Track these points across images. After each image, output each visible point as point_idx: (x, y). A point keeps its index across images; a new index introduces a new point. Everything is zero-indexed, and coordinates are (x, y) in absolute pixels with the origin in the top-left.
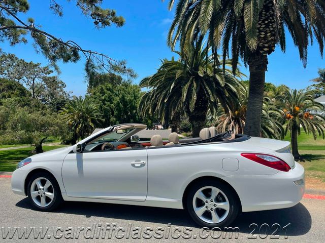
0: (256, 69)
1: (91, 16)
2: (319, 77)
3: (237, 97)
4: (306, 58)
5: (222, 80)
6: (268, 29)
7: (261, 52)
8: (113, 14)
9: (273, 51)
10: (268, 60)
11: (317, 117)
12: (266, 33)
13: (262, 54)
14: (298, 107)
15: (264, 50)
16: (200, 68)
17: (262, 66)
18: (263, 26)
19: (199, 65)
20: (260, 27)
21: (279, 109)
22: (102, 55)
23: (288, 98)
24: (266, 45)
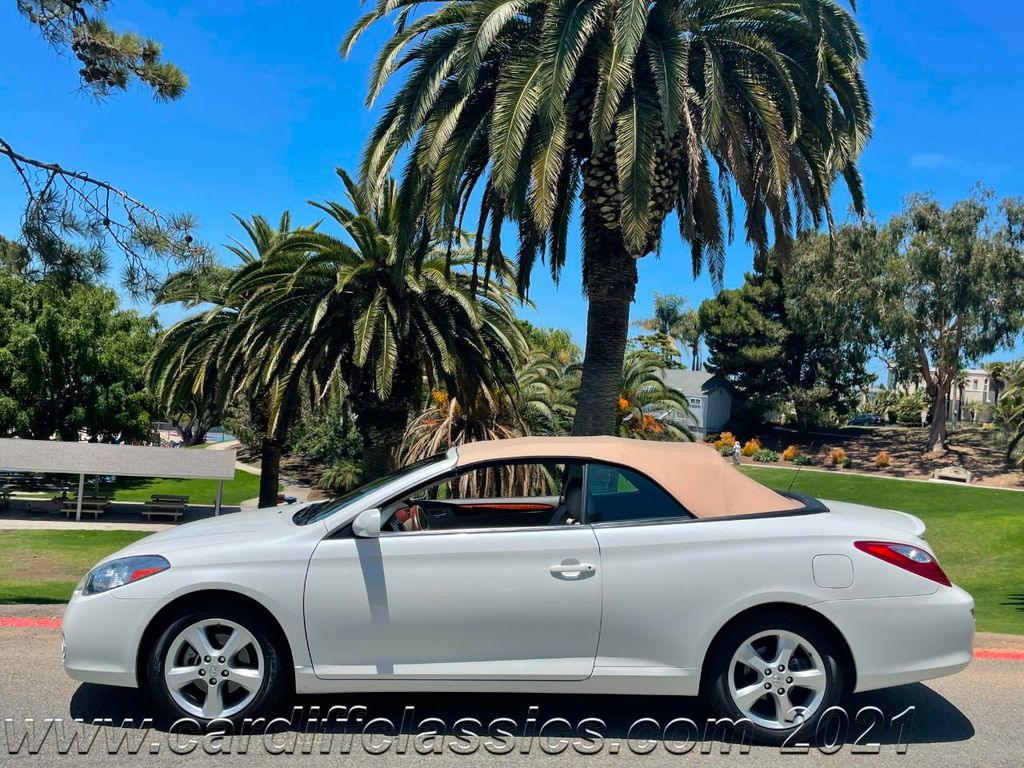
0: (610, 293)
1: (75, 49)
5: (477, 312)
8: (150, 55)
11: (671, 428)
13: (630, 254)
14: (626, 398)
17: (624, 287)
22: (108, 188)
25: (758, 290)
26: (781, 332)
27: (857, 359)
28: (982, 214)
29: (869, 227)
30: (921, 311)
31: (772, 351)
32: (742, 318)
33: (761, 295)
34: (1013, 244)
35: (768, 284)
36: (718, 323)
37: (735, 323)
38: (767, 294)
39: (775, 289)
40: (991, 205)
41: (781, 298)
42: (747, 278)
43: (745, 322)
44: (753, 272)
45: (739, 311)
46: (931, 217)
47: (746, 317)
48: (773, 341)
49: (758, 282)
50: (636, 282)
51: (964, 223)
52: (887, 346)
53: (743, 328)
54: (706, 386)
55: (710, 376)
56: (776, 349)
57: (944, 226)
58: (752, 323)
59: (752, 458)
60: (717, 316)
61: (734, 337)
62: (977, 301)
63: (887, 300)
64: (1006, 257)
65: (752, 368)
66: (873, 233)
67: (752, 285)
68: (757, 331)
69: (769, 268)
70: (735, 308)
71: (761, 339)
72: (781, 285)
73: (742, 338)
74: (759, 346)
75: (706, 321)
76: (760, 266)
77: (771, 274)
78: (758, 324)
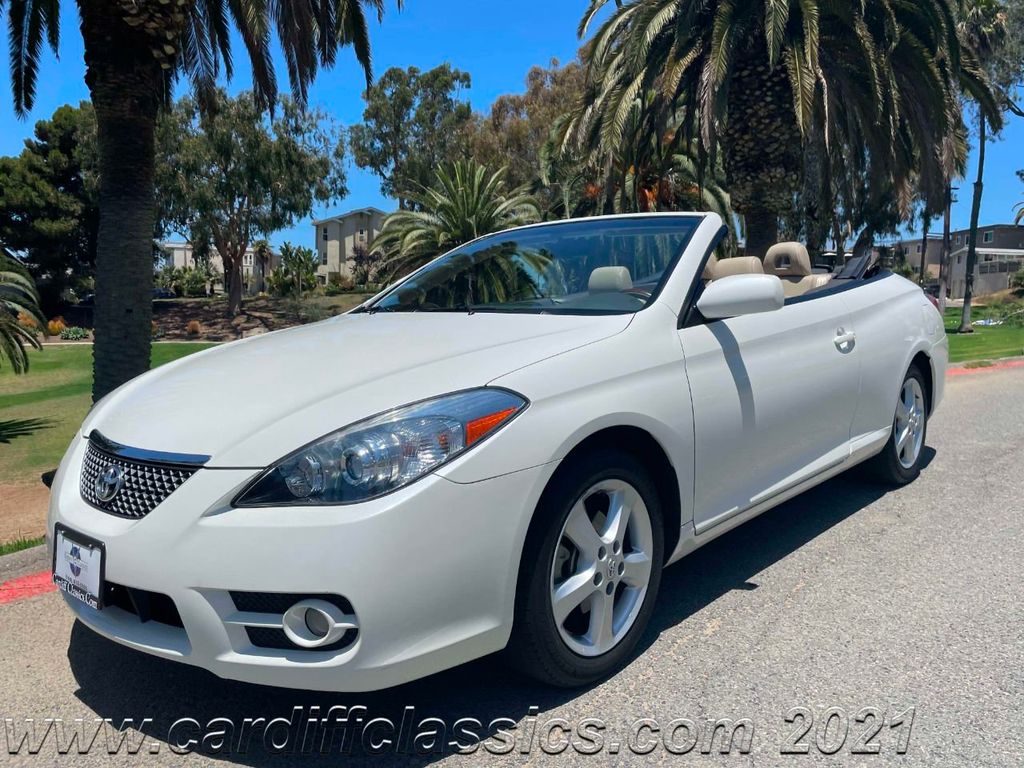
25: (44, 160)
26: (76, 206)
31: (68, 225)
32: (29, 189)
33: (48, 165)
35: (54, 153)
37: (22, 194)
38: (55, 164)
39: (64, 159)
41: (75, 169)
42: (29, 143)
43: (34, 194)
44: (35, 139)
45: (24, 181)
46: (220, 102)
47: (34, 187)
48: (72, 214)
49: (44, 151)
52: (184, 223)
53: (31, 200)
56: (74, 222)
57: (233, 111)
58: (41, 195)
59: (60, 336)
61: (19, 210)
64: (286, 146)
65: (45, 243)
67: (35, 153)
68: (49, 204)
69: (53, 137)
70: (18, 178)
71: (54, 212)
72: (70, 156)
73: (33, 211)
74: (53, 219)
76: (41, 132)
77: (57, 144)
78: (49, 195)
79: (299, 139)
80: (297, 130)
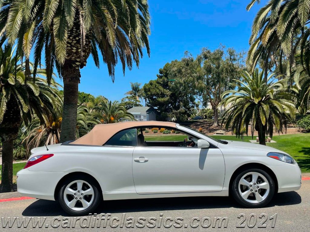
0: (70, 81)
2: (131, 90)
3: (52, 107)
4: (114, 74)
5: (37, 90)
6: (79, 45)
7: (74, 65)
9: (85, 65)
10: (81, 74)
12: (77, 49)
13: (75, 67)
14: (113, 117)
15: (76, 65)
16: (11, 76)
17: (75, 79)
18: (75, 42)
19: (10, 72)
20: (72, 43)
21: (96, 119)
23: (104, 109)
24: (78, 60)
25: (161, 80)
26: (168, 92)
27: (192, 100)
28: (222, 53)
29: (191, 59)
30: (208, 83)
31: (166, 99)
34: (232, 62)
35: (164, 78)
36: (149, 91)
37: (155, 91)
38: (164, 81)
39: (166, 79)
40: (225, 51)
41: (167, 82)
42: (158, 76)
43: (158, 90)
44: (159, 74)
45: (156, 87)
46: (208, 55)
47: (158, 89)
48: (167, 96)
50: (80, 77)
51: (217, 56)
52: (200, 95)
53: (157, 92)
54: (147, 111)
55: (149, 108)
56: (168, 98)
57: (212, 57)
58: (160, 90)
59: (163, 133)
60: (149, 89)
61: (154, 95)
62: (223, 80)
63: (197, 81)
64: (230, 66)
65: (161, 104)
66: (192, 60)
67: (159, 78)
68: (162, 93)
69: (164, 73)
70: (154, 86)
71: (163, 95)
72: (167, 78)
73: (157, 95)
74: (162, 97)
75: (146, 90)
76: (161, 72)
77: (165, 75)
78: (161, 90)
79: (234, 63)
80: (234, 60)
